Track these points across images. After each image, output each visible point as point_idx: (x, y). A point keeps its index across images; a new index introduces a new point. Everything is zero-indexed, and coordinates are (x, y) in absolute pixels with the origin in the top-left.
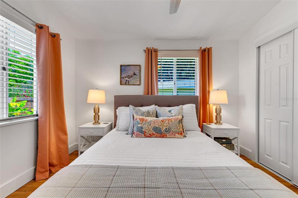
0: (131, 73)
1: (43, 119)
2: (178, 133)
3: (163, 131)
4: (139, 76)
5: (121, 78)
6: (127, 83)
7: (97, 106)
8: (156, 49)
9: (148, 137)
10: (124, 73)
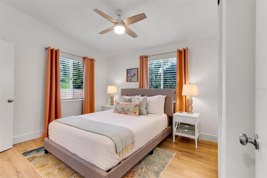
0: (132, 74)
1: (85, 100)
2: (133, 113)
3: (125, 110)
4: (137, 76)
5: (127, 77)
6: (130, 81)
7: (112, 95)
8: (147, 56)
9: (119, 113)
10: (129, 74)
